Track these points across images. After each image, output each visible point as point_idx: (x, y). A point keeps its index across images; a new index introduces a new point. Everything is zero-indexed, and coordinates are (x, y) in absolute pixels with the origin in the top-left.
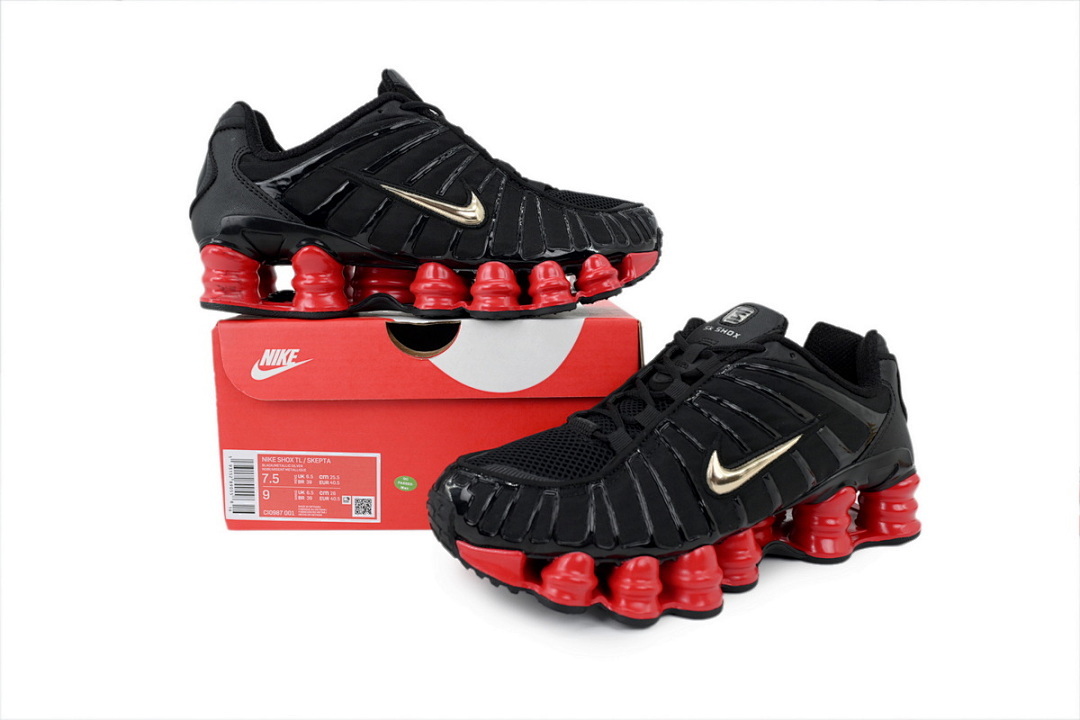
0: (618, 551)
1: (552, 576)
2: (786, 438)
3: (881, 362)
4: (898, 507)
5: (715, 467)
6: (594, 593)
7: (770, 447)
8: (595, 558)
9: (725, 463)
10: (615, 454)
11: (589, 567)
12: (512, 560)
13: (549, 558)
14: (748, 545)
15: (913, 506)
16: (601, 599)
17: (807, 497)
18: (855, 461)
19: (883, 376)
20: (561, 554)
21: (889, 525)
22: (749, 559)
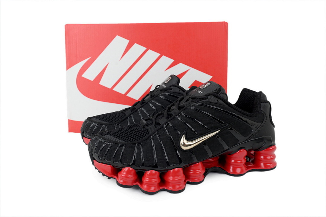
0: (143, 168)
1: (121, 175)
2: (214, 131)
3: (262, 104)
4: (269, 158)
5: (183, 140)
6: (135, 181)
7: (206, 134)
8: (136, 169)
9: (188, 139)
10: (149, 134)
11: (133, 172)
12: (108, 168)
13: (121, 168)
14: (199, 168)
15: (274, 157)
16: (138, 184)
17: (224, 152)
18: (246, 140)
19: (262, 109)
20: (124, 167)
21: (265, 164)
22: (200, 173)
